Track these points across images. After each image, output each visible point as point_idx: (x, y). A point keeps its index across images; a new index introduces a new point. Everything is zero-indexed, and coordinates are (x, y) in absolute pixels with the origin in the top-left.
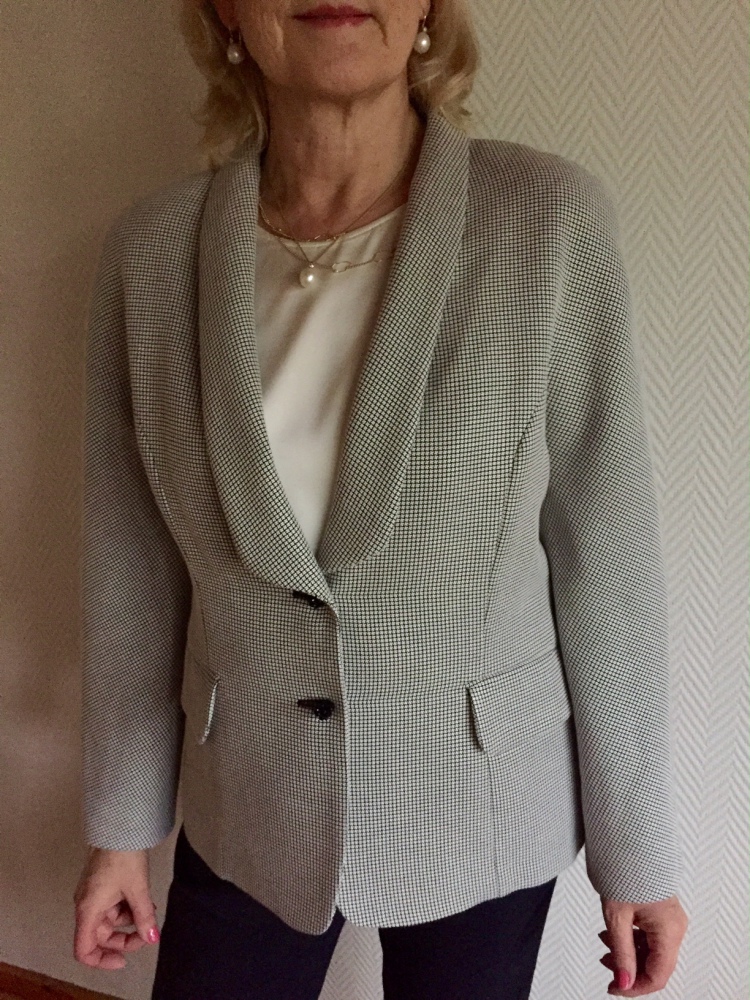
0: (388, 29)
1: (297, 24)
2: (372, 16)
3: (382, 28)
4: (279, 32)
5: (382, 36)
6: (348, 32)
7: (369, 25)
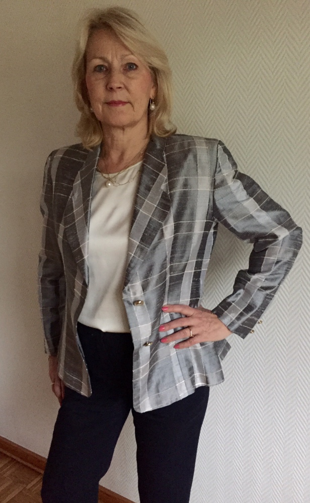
0: (135, 107)
2: (129, 102)
4: (100, 107)
5: (132, 108)
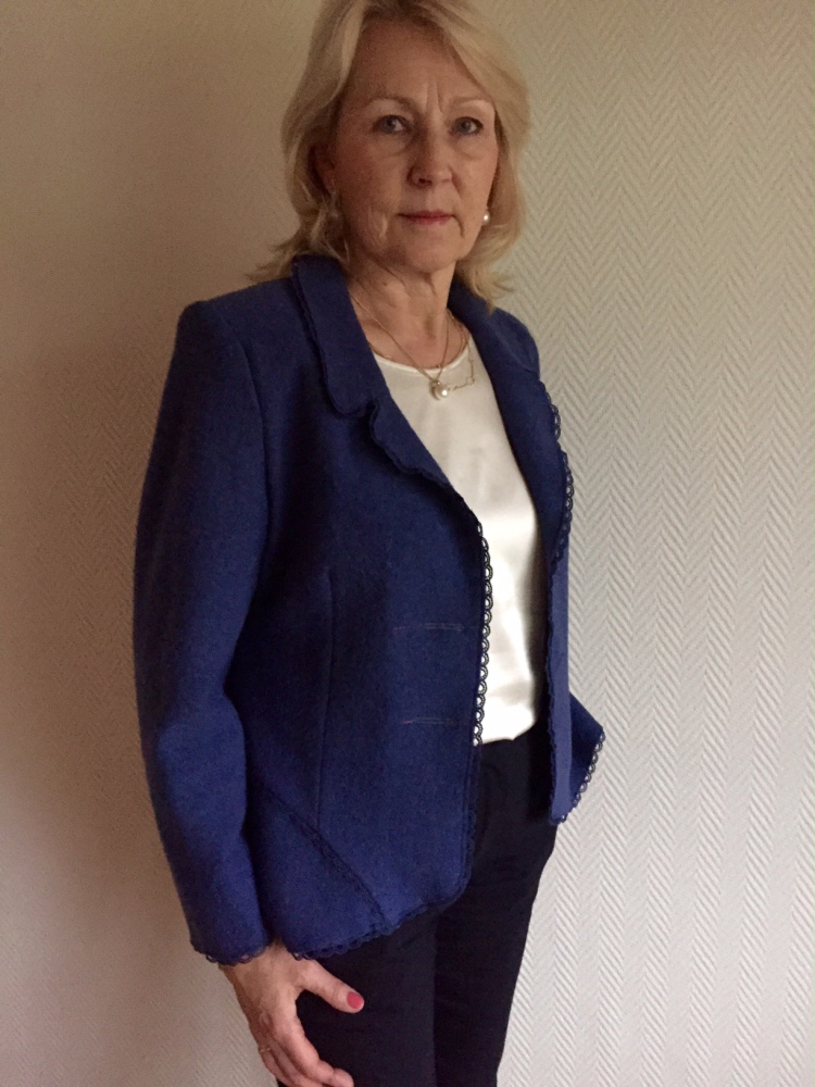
0: (465, 225)
1: (401, 219)
2: (454, 216)
3: (461, 225)
5: (459, 229)
6: (437, 228)
7: (452, 222)
